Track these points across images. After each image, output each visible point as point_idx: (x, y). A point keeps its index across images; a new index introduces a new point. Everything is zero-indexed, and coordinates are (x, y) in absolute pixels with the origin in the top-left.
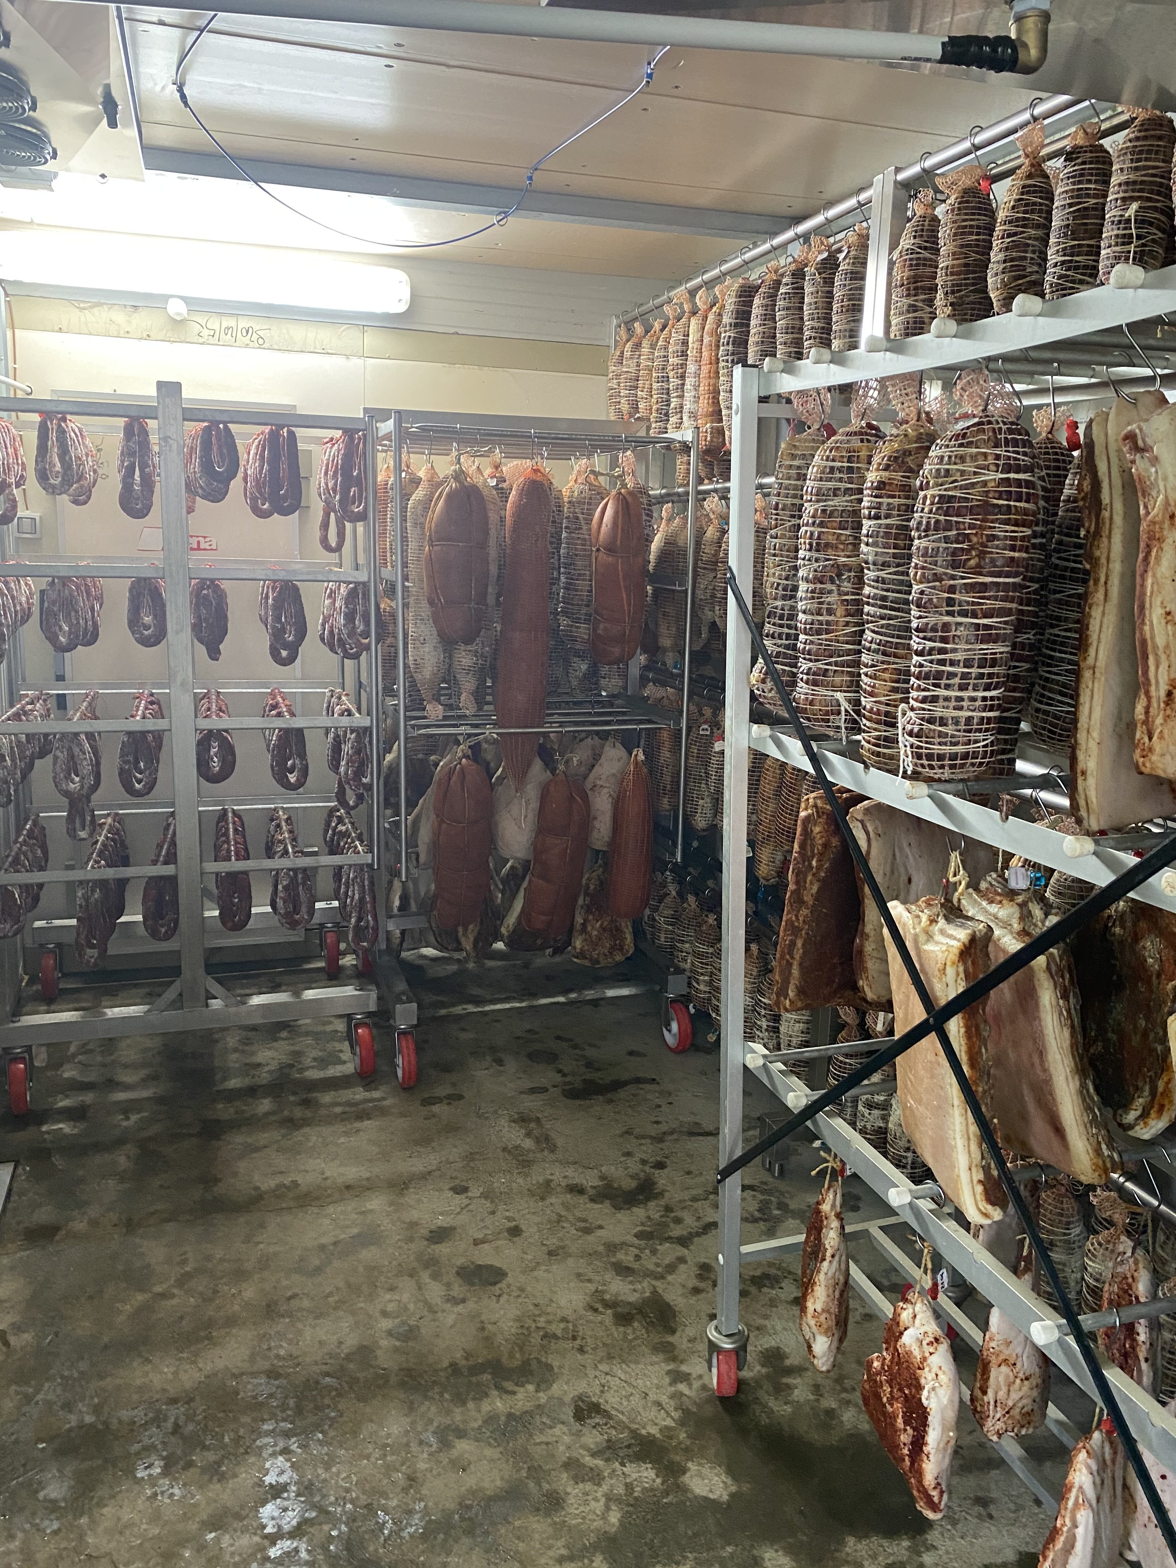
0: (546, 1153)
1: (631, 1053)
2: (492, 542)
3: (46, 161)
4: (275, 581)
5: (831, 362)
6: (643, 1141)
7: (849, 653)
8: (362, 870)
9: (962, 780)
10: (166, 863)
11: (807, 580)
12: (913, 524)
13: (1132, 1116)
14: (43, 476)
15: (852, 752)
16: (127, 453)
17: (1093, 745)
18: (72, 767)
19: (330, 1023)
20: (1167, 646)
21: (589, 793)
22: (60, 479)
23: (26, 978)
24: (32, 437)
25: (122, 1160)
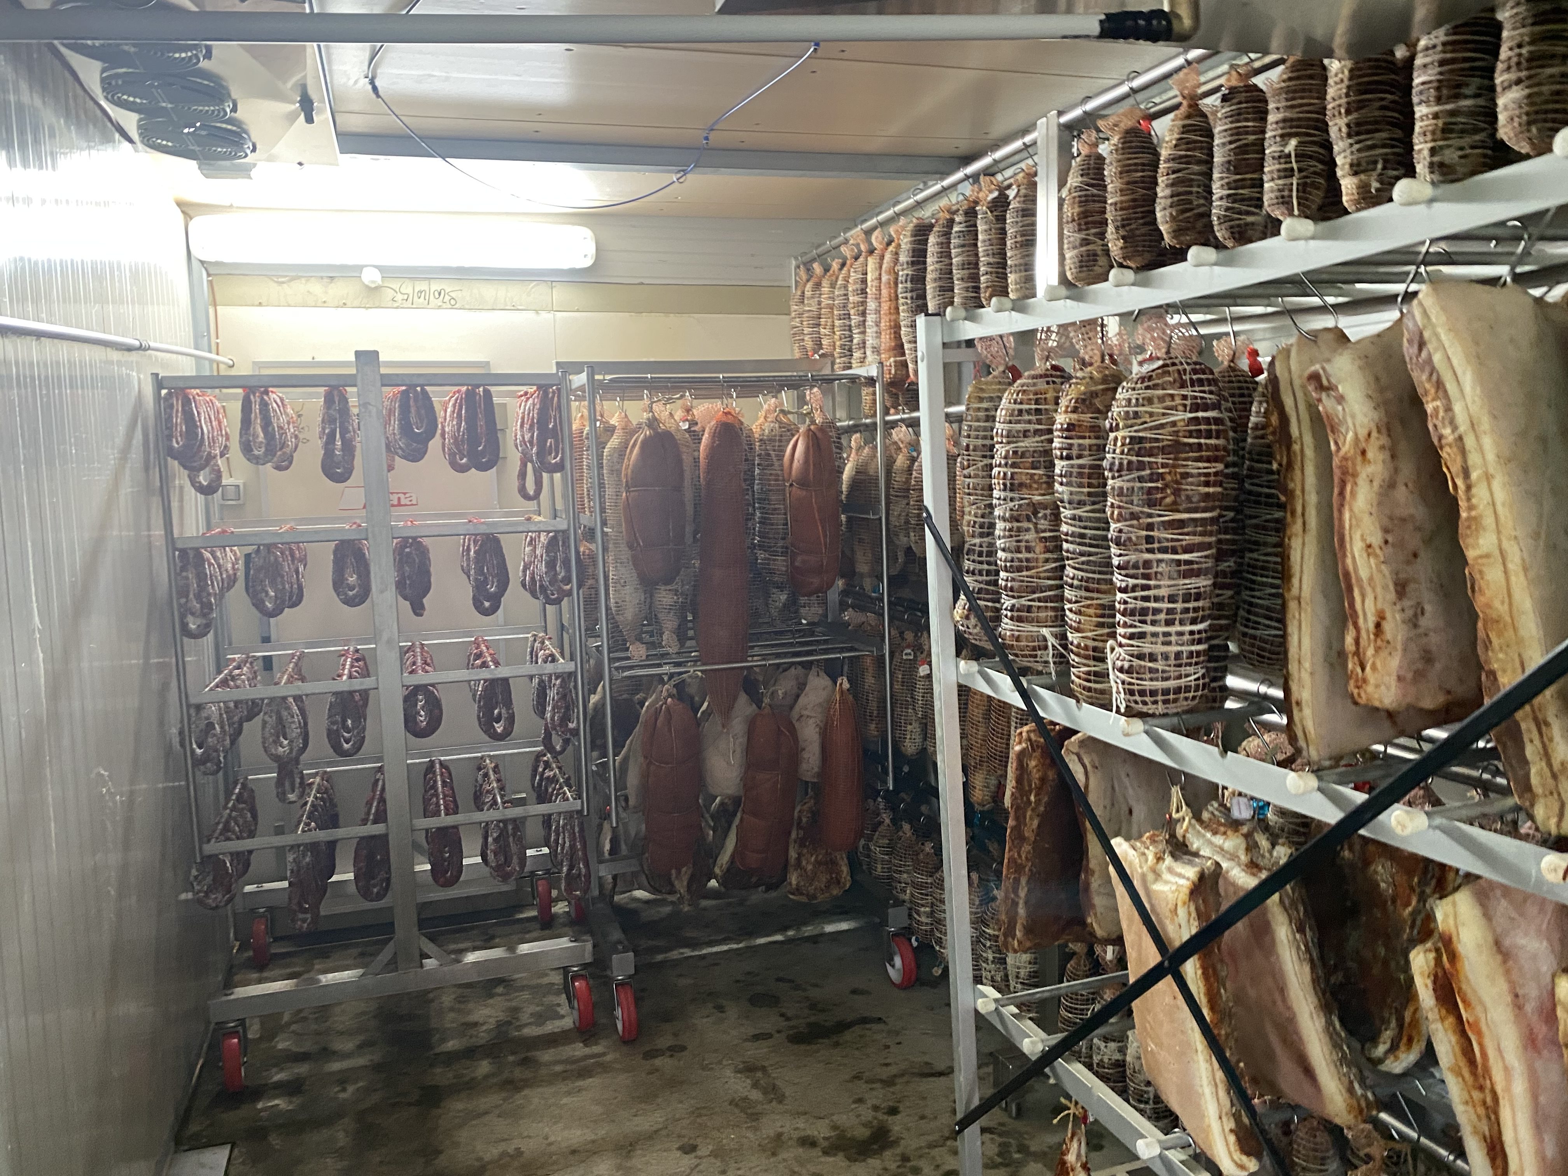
0: (774, 1103)
1: (854, 992)
2: (687, 482)
3: (246, 156)
4: (476, 535)
5: (1013, 309)
6: (874, 1086)
7: (1051, 588)
8: (571, 817)
9: (1177, 714)
10: (375, 822)
11: (1004, 519)
12: (1105, 464)
13: (1381, 1049)
14: (247, 448)
15: (1063, 688)
16: (328, 420)
17: (1306, 677)
18: (281, 730)
19: (547, 975)
20: (1371, 579)
21: (797, 725)
22: (263, 450)
23: (238, 944)
24: (235, 408)
25: (341, 1135)
